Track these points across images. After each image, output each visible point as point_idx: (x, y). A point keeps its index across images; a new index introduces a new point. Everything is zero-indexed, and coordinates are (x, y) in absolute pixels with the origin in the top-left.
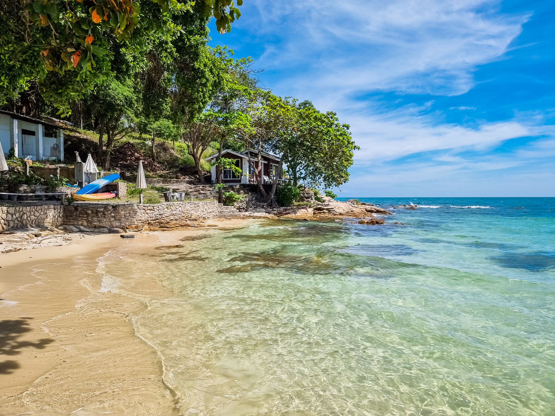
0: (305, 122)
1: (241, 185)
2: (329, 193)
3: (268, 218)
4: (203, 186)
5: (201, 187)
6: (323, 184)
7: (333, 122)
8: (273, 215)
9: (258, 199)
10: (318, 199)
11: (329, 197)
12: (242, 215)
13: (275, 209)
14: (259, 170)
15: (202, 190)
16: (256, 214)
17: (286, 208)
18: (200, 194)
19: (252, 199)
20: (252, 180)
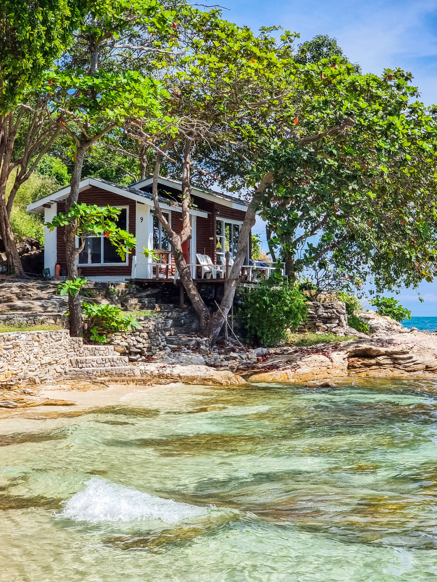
0: (323, 98)
1: (131, 281)
2: (387, 306)
3: (215, 382)
4: (20, 287)
5: (16, 290)
6: (371, 278)
7: (404, 99)
8: (230, 374)
9: (182, 325)
10: (355, 323)
11: (389, 318)
12: (137, 373)
13: (235, 355)
14: (185, 238)
15: (20, 299)
16: (179, 370)
17: (265, 350)
18: (13, 308)
19: (165, 324)
20: (164, 266)
